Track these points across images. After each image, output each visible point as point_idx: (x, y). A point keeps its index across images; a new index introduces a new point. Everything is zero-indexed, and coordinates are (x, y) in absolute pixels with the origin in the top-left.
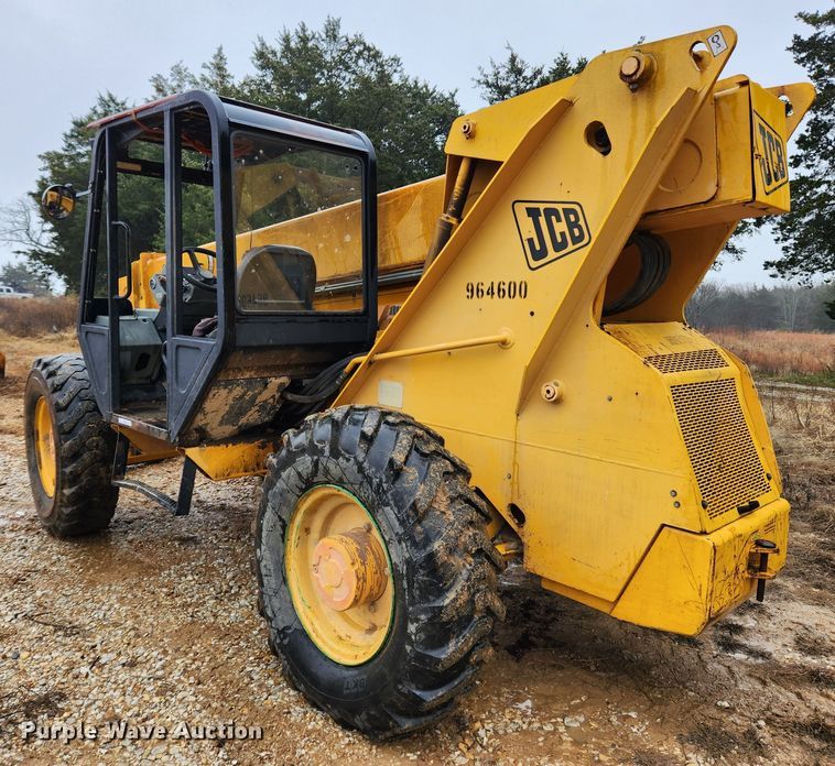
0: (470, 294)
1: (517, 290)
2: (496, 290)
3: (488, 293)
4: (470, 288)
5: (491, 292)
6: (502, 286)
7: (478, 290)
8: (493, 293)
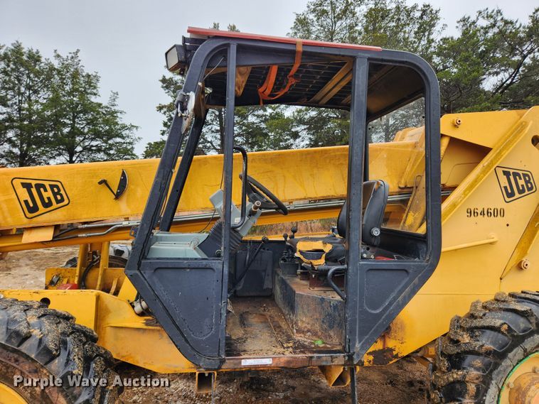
0: (469, 215)
1: (499, 213)
2: (486, 212)
3: (481, 214)
4: (469, 211)
5: (482, 213)
6: (489, 211)
7: (474, 213)
8: (484, 214)
